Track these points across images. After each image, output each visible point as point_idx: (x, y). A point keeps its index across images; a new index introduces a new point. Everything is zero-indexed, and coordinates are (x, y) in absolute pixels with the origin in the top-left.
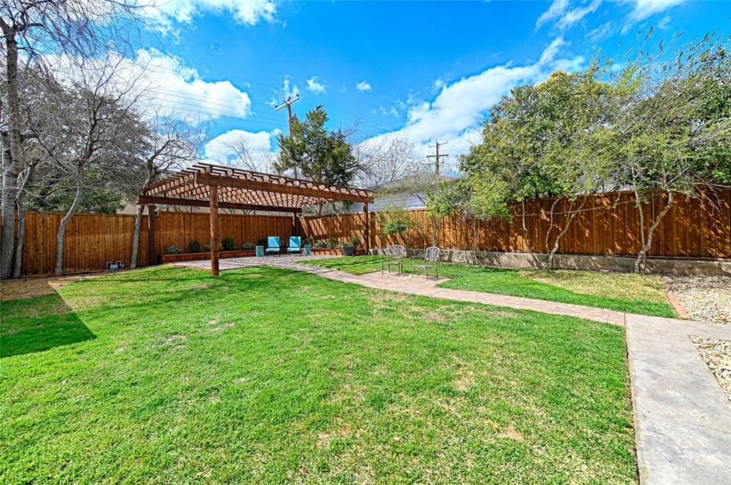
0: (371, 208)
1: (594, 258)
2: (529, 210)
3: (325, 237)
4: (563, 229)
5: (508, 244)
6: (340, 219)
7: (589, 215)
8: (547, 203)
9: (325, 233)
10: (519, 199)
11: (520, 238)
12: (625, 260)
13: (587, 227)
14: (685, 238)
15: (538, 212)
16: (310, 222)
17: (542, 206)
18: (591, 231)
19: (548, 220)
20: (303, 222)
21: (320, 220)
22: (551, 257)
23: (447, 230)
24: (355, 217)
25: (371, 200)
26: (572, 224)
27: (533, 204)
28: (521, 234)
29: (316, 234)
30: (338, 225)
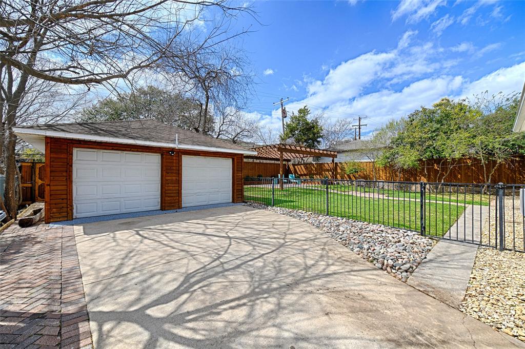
0: (336, 160)
1: (462, 188)
2: (428, 164)
3: (305, 175)
4: (446, 173)
5: (416, 180)
6: (316, 166)
7: (460, 167)
8: (438, 161)
9: (305, 173)
10: (424, 160)
11: (422, 178)
12: (478, 189)
13: (459, 173)
14: (508, 179)
15: (433, 165)
16: (296, 167)
17: (435, 163)
18: (461, 175)
19: (438, 169)
20: (291, 167)
21: (302, 166)
22: (440, 187)
23: (381, 173)
24: (325, 165)
25: (336, 156)
26: (451, 172)
27: (431, 161)
28: (424, 176)
29: (299, 173)
30: (314, 169)
